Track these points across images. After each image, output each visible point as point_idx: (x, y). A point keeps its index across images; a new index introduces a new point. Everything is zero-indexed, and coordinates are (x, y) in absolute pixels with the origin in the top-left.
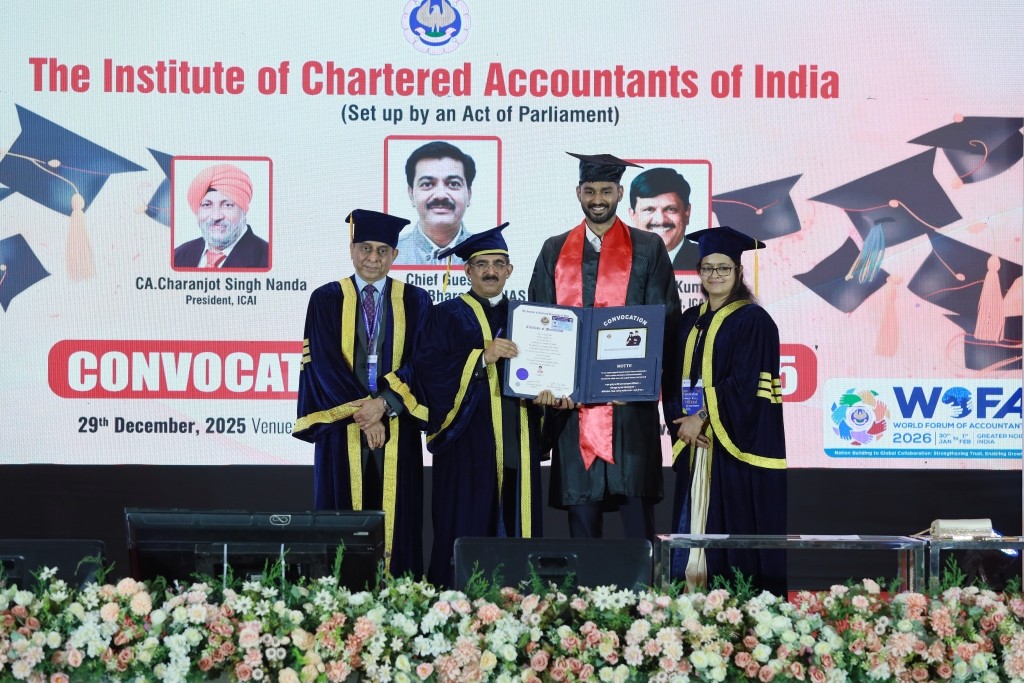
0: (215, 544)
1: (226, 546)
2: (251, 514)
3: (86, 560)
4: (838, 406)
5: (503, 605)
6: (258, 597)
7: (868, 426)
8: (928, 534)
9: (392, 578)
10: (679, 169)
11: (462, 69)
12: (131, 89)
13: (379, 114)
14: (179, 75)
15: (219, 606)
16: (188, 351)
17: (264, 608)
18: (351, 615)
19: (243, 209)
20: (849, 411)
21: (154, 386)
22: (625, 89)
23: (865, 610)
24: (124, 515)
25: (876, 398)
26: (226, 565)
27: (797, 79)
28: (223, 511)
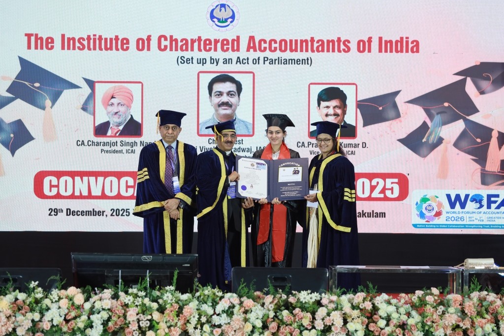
0: (115, 270)
1: (120, 271)
2: (133, 256)
3: (52, 278)
4: (419, 203)
5: (255, 300)
6: (136, 296)
7: (434, 213)
8: (463, 265)
9: (201, 287)
10: (341, 88)
11: (236, 39)
12: (74, 49)
13: (195, 61)
14: (97, 42)
15: (117, 300)
16: (102, 176)
17: (139, 301)
18: (181, 305)
19: (129, 107)
20: (424, 206)
21: (85, 193)
22: (315, 49)
23: (432, 303)
24: (71, 256)
25: (438, 199)
26: (120, 281)
27: (399, 44)
28: (118, 254)
